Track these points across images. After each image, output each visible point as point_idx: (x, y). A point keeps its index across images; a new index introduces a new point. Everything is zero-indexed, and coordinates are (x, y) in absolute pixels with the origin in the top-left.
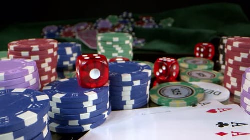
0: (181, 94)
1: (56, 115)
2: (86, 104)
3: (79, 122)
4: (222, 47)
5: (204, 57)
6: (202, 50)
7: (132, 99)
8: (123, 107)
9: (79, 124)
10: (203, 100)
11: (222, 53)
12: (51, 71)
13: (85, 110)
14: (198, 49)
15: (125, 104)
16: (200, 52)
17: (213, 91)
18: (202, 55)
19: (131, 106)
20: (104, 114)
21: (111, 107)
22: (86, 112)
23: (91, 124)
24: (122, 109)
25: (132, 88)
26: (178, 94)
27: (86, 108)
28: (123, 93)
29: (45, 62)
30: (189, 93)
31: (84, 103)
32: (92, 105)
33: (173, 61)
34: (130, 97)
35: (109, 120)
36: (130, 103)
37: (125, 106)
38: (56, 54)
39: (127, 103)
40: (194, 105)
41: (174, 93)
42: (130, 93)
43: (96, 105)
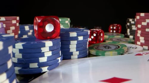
0: (111, 48)
1: (19, 60)
2: (43, 50)
3: (38, 65)
4: (128, 24)
5: (116, 32)
6: (115, 28)
7: (77, 51)
8: (71, 57)
9: (38, 67)
10: (127, 52)
11: (128, 28)
12: (14, 36)
13: (43, 55)
14: (111, 28)
15: (72, 55)
16: (113, 29)
17: (131, 47)
18: (115, 31)
19: (77, 57)
20: (58, 59)
21: (62, 55)
22: (44, 57)
23: (48, 67)
24: (70, 59)
25: (77, 42)
26: (109, 48)
27: (44, 53)
28: (71, 46)
29: (9, 29)
30: (116, 48)
31: (42, 49)
32: (49, 51)
33: (100, 31)
34: (75, 49)
35: (61, 65)
36: (76, 54)
37: (72, 56)
38: (18, 24)
39: (73, 53)
40: (122, 54)
41: (106, 48)
42: (75, 46)
43: (52, 51)
